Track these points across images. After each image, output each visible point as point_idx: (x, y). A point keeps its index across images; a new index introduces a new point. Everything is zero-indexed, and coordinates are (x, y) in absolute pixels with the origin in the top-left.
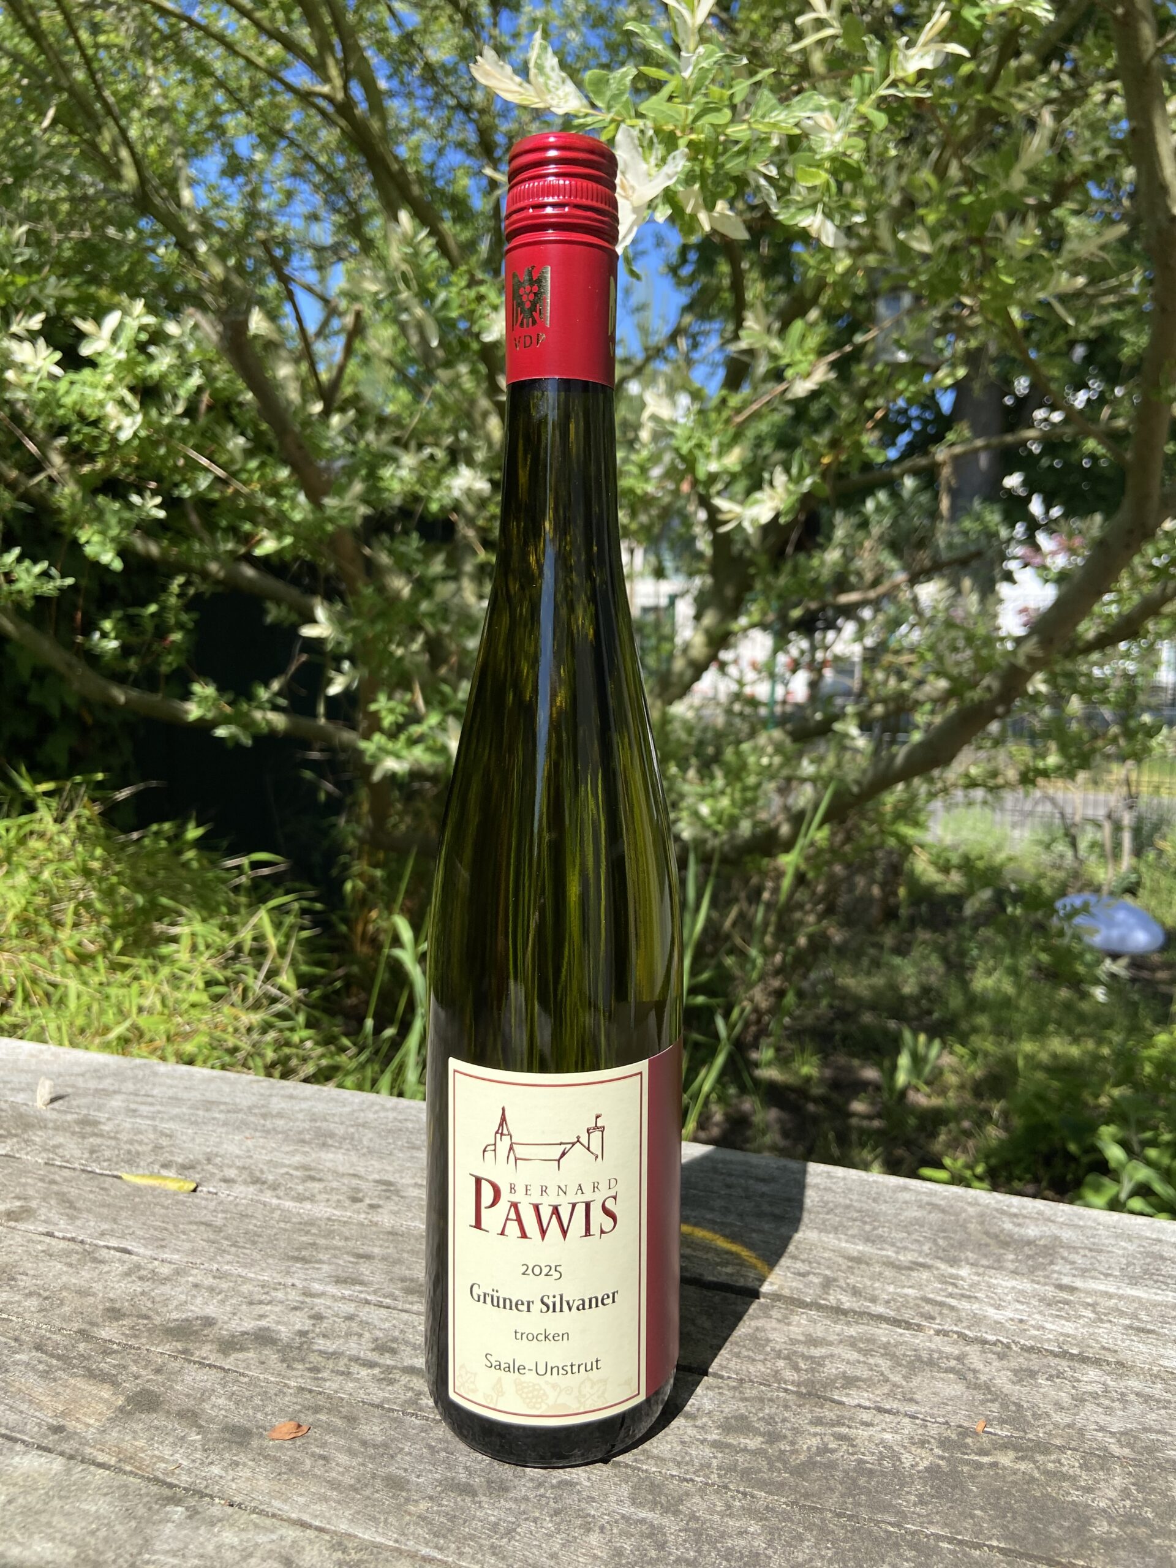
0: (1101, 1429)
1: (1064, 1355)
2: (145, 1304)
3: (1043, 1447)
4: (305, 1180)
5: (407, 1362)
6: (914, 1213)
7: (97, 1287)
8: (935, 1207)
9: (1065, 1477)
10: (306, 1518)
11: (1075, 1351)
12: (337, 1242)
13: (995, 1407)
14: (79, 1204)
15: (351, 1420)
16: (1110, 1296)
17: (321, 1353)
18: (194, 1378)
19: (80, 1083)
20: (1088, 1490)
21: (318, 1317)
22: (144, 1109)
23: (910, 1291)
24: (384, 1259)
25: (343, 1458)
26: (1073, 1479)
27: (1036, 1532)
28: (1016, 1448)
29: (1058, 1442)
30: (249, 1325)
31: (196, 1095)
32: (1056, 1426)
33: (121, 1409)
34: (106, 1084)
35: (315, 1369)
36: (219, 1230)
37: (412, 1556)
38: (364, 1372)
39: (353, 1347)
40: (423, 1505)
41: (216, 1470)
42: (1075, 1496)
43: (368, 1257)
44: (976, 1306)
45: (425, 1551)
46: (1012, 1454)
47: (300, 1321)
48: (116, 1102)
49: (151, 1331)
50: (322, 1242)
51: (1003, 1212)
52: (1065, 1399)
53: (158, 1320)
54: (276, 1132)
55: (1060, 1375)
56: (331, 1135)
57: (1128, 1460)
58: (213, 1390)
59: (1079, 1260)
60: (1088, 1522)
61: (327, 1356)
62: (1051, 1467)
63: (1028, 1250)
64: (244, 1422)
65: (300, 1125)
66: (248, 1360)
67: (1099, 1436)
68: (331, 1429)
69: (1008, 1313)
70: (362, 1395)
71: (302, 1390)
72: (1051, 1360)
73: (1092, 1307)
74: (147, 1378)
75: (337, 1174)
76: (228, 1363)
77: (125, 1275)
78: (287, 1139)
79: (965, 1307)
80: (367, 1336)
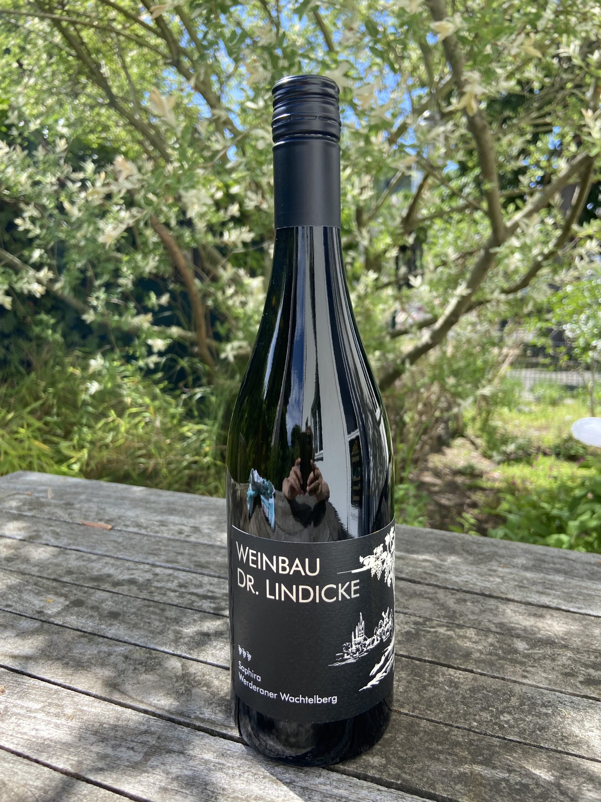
0: (489, 621)
1: (483, 595)
2: (84, 570)
3: (460, 626)
4: (159, 526)
5: (191, 591)
6: (433, 542)
7: (64, 564)
8: (442, 540)
9: (466, 637)
10: (138, 643)
11: (487, 593)
12: (170, 548)
13: (443, 612)
14: (61, 534)
15: (163, 610)
16: (511, 574)
17: (155, 587)
18: (100, 595)
19: (68, 489)
20: (475, 642)
21: (157, 575)
22: (95, 500)
23: (420, 570)
24: (189, 554)
25: (157, 623)
26: (470, 639)
27: (446, 655)
28: (447, 626)
29: (468, 625)
30: (126, 577)
31: (118, 494)
32: (469, 619)
33: (67, 606)
34: (80, 490)
35: (152, 592)
36: (119, 543)
37: (180, 656)
38: (172, 594)
39: (169, 585)
40: (187, 640)
41: (103, 627)
42: (468, 644)
43: (182, 554)
44: (447, 576)
45: (184, 654)
46: (445, 628)
47: (148, 576)
48: (83, 497)
49: (84, 579)
50: (163, 548)
51: (474, 542)
52: (477, 610)
53: (87, 575)
54: (151, 508)
55: (478, 601)
56: (175, 510)
57: (498, 633)
58: (107, 600)
59: (503, 561)
60: (471, 653)
61: (157, 588)
62: (461, 634)
63: (480, 557)
64: (118, 610)
65: (162, 506)
66: (124, 589)
67: (487, 624)
68: (154, 613)
69: (462, 579)
70: (170, 602)
71: (144, 599)
72: (475, 596)
73: (502, 578)
74: (80, 595)
75: (175, 524)
76: (115, 590)
77: (77, 559)
78: (155, 511)
79: (442, 576)
80: (176, 581)
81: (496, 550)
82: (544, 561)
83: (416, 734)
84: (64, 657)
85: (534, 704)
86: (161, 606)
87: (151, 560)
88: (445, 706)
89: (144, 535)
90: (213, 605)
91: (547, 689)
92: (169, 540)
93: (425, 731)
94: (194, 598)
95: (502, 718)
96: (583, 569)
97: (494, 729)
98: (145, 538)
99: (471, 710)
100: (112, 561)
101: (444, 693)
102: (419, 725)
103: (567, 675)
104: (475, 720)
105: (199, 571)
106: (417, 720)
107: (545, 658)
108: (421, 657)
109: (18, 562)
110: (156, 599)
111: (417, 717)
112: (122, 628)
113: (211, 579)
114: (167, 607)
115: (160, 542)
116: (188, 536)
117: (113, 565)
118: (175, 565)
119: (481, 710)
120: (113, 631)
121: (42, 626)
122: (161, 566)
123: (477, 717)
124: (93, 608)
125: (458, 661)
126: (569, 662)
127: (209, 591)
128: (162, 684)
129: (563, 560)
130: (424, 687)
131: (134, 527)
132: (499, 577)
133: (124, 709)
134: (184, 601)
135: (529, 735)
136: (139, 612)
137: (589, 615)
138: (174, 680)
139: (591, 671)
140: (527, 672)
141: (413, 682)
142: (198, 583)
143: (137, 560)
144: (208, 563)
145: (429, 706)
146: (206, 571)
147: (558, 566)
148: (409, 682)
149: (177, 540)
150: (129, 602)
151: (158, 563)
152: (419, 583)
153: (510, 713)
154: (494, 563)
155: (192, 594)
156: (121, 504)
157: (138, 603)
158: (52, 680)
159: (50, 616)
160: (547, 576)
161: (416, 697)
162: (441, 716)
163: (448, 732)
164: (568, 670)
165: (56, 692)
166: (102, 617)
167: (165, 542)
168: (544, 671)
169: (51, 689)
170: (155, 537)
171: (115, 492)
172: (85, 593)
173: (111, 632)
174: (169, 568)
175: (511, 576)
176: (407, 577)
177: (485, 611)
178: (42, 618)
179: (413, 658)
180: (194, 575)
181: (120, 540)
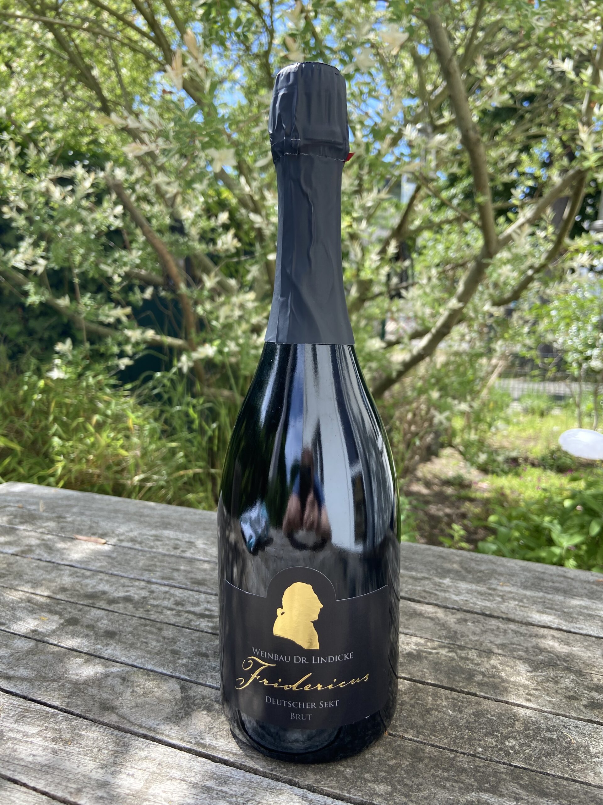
0: (491, 642)
1: (483, 614)
2: (78, 587)
3: (462, 648)
4: (154, 541)
5: (188, 609)
6: (431, 559)
7: (58, 580)
8: (441, 557)
9: (468, 659)
10: (135, 664)
11: (488, 613)
12: (165, 564)
13: (444, 633)
15: (160, 629)
16: (511, 592)
17: (151, 605)
18: (95, 613)
19: (60, 502)
20: (477, 664)
21: (152, 592)
22: (88, 513)
23: (419, 588)
24: (185, 571)
25: (154, 643)
26: (472, 661)
27: (449, 678)
28: (449, 648)
29: (469, 646)
30: (122, 594)
31: (111, 507)
32: (471, 640)
33: (62, 624)
34: (72, 502)
35: (148, 611)
36: (113, 559)
37: (178, 678)
38: (169, 612)
39: (166, 603)
40: (185, 661)
41: (99, 646)
42: (471, 666)
43: (178, 570)
44: (447, 595)
45: (182, 676)
46: (447, 650)
47: (144, 593)
48: (75, 510)
49: (79, 596)
50: (158, 564)
51: (472, 560)
52: (478, 630)
53: (82, 592)
54: (145, 522)
55: (478, 622)
56: (169, 524)
57: (500, 654)
58: (102, 618)
59: (502, 579)
60: (474, 676)
61: (154, 606)
62: (463, 655)
63: (479, 574)
64: (114, 629)
65: (156, 520)
66: (120, 607)
67: (489, 645)
68: (151, 632)
69: (461, 598)
70: (166, 620)
71: (141, 618)
72: (476, 616)
73: (502, 597)
74: (75, 613)
75: (169, 539)
76: (110, 608)
77: (70, 575)
78: (150, 525)
79: (442, 594)
80: (172, 599)
81: (495, 567)
82: (543, 580)
83: (421, 760)
84: (60, 678)
85: (539, 729)
86: (158, 625)
87: (146, 576)
88: (449, 731)
89: (139, 551)
90: (210, 624)
91: (551, 713)
92: (165, 555)
93: (430, 757)
94: (191, 616)
95: (507, 743)
96: (582, 588)
97: (499, 755)
98: (140, 553)
99: (476, 735)
100: (107, 578)
101: (448, 718)
102: (423, 751)
103: (570, 698)
104: (480, 745)
105: (196, 588)
106: (422, 746)
107: (548, 681)
108: (423, 680)
109: (11, 577)
110: (153, 617)
111: (422, 743)
112: (118, 647)
113: (208, 596)
114: (164, 626)
115: (155, 557)
116: (183, 551)
117: (107, 581)
118: (170, 582)
119: (486, 736)
120: (109, 651)
121: (37, 645)
122: (156, 583)
123: (482, 743)
124: (88, 626)
125: (461, 684)
126: (572, 685)
127: (206, 609)
128: (161, 707)
129: (562, 579)
130: (428, 711)
131: (128, 541)
132: (499, 596)
133: (122, 733)
134: (181, 620)
135: (535, 761)
136: (135, 632)
137: (590, 636)
138: (174, 703)
139: (594, 694)
140: (531, 695)
141: (416, 706)
142: (195, 601)
143: (132, 576)
144: (204, 580)
145: (433, 731)
146: (202, 589)
147: (557, 585)
148: (412, 706)
149: (173, 556)
150: (125, 620)
151: (153, 580)
152: (419, 602)
153: (514, 738)
154: (493, 581)
155: (189, 612)
156: (114, 518)
157: (135, 621)
158: (49, 703)
159: (45, 635)
160: (546, 595)
161: (420, 722)
162: (445, 741)
163: (453, 759)
164: (571, 694)
165: (53, 715)
166: (97, 636)
167: (160, 557)
168: (548, 695)
169: (48, 713)
170: (150, 552)
171: (108, 505)
172: (80, 610)
173: (108, 652)
174: (165, 585)
175: (511, 595)
176: (407, 596)
177: (486, 631)
178: (37, 637)
179: (415, 681)
180: (191, 592)
181: (114, 555)
